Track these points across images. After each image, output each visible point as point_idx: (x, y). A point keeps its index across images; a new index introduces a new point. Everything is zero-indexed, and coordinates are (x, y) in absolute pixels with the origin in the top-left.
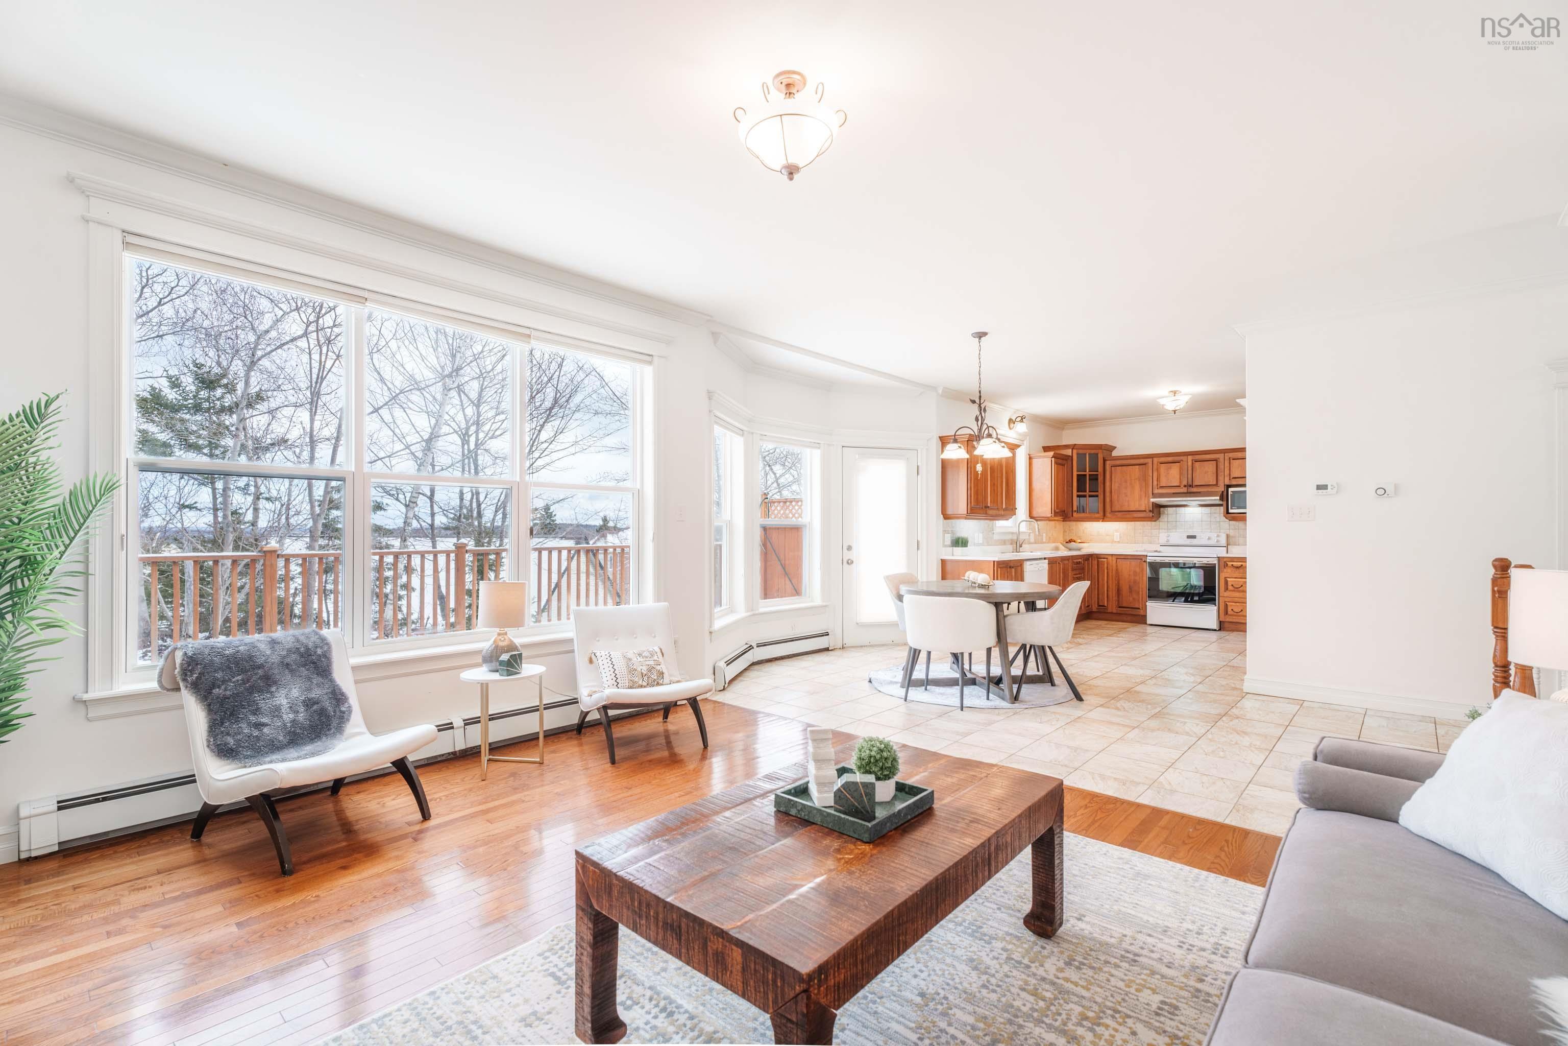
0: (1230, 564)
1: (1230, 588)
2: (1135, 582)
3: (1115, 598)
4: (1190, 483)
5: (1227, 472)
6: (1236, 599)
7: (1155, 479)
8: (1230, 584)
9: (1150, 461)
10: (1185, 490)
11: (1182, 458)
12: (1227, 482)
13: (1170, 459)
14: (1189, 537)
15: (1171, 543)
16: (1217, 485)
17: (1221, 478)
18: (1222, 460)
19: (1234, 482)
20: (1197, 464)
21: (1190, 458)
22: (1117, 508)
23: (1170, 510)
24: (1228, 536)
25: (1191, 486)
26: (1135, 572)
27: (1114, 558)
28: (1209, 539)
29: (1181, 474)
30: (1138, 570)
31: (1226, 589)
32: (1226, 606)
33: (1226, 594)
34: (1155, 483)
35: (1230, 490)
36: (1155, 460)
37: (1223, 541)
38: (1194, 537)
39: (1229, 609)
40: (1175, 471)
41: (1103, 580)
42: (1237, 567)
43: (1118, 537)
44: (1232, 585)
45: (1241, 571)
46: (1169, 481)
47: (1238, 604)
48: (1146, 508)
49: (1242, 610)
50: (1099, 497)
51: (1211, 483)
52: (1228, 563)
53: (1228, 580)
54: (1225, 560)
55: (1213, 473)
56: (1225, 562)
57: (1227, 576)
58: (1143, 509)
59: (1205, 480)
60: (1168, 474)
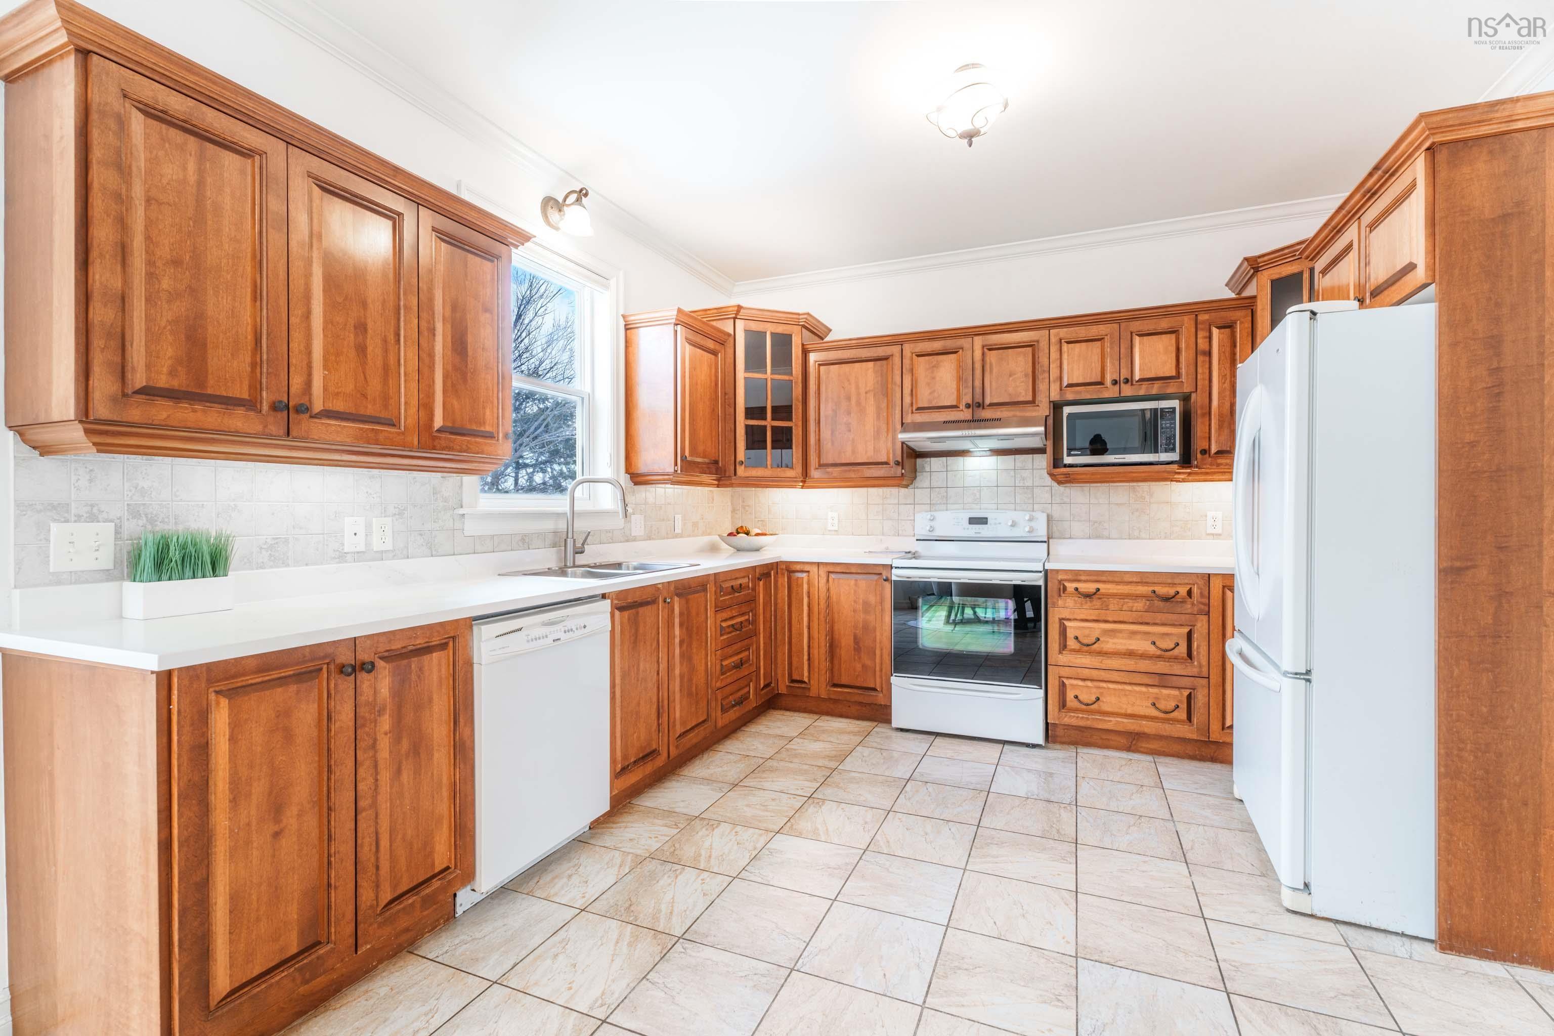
0: (1070, 586)
1: (1072, 643)
2: (866, 627)
3: (825, 665)
4: (978, 398)
5: (1054, 373)
6: (1086, 673)
7: (907, 391)
8: (1070, 634)
9: (896, 350)
10: (966, 414)
11: (965, 342)
12: (1055, 396)
13: (937, 345)
14: (973, 521)
15: (939, 533)
16: (1033, 402)
17: (1042, 386)
18: (1044, 344)
19: (1070, 396)
20: (992, 356)
21: (978, 341)
22: (828, 458)
23: (936, 463)
24: (1049, 519)
25: (980, 405)
26: (866, 604)
27: (823, 572)
28: (1014, 525)
29: (960, 379)
30: (872, 599)
31: (1063, 647)
32: (1063, 687)
33: (1064, 658)
34: (907, 399)
35: (1067, 410)
36: (907, 348)
37: (1042, 533)
38: (983, 521)
39: (1070, 695)
40: (947, 369)
41: (800, 621)
42: (1088, 596)
43: (836, 521)
44: (1076, 638)
45: (1097, 603)
46: (936, 394)
47: (1089, 684)
48: (888, 457)
49: (1098, 699)
50: (794, 431)
51: (1021, 399)
52: (1067, 584)
53: (1067, 623)
54: (1060, 577)
55: (1026, 375)
56: (1060, 582)
57: (1065, 614)
58: (884, 459)
59: (1011, 390)
60: (934, 378)
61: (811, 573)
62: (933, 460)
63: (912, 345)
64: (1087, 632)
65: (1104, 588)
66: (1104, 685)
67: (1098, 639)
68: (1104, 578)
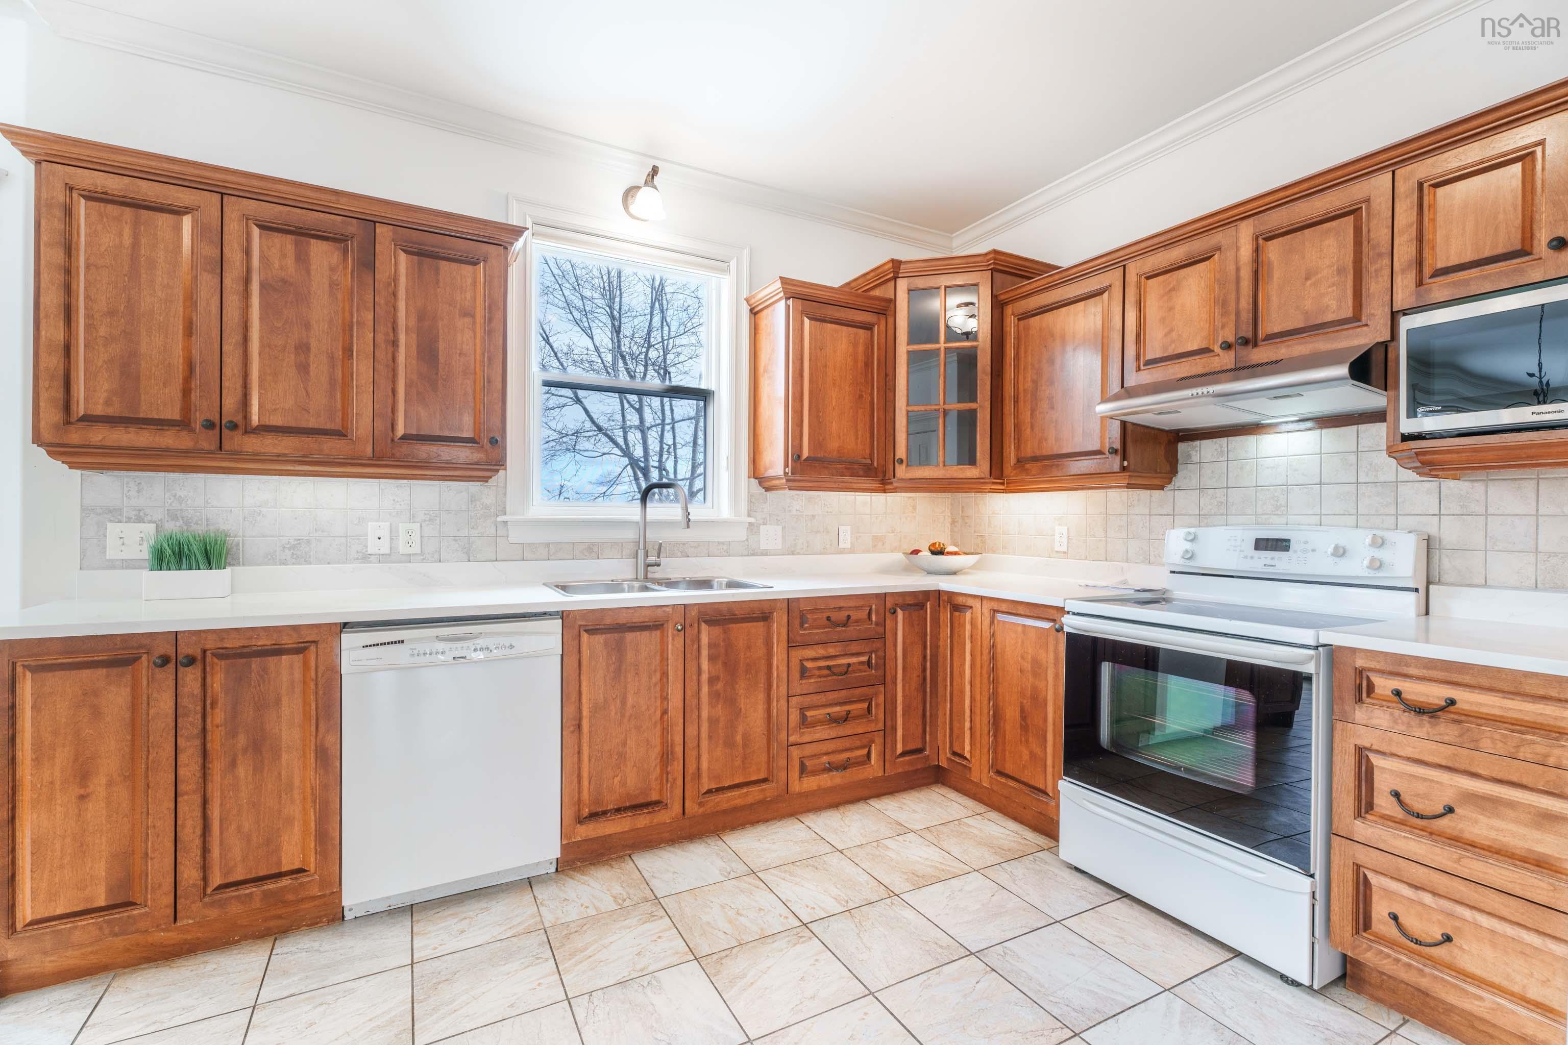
0: (1384, 685)
1: (1384, 802)
2: (1035, 697)
3: (988, 739)
4: (1247, 330)
5: (1405, 250)
6: (1422, 874)
7: (1131, 337)
8: (1383, 783)
9: (1115, 276)
10: (1227, 359)
11: (1219, 238)
12: (1404, 299)
13: (1177, 253)
14: (1262, 544)
15: (1202, 563)
16: (1356, 318)
17: (1376, 287)
18: (1382, 203)
19: (1435, 293)
20: (1273, 250)
21: (1246, 232)
22: (1029, 450)
23: (1207, 449)
24: (1430, 545)
25: (1249, 342)
26: (1036, 664)
27: (986, 609)
28: (1341, 552)
29: (1215, 300)
30: (1043, 656)
32: (1365, 887)
33: (1363, 829)
34: (1131, 350)
35: (1405, 324)
36: (1131, 269)
37: (1410, 572)
38: (1280, 545)
39: (1381, 909)
40: (1193, 290)
41: (962, 674)
42: (1421, 710)
43: (1065, 540)
44: (1396, 795)
45: (1446, 730)
46: (1174, 335)
47: (1427, 898)
48: (1102, 443)
49: (1448, 939)
50: (978, 415)
51: (1330, 317)
52: (1377, 680)
53: (1376, 760)
54: (1360, 663)
55: (1340, 271)
56: (1360, 672)
57: (1367, 739)
58: (1096, 447)
59: (1308, 304)
60: (1171, 309)
61: (974, 609)
62: (1206, 443)
63: (1139, 263)
64: (1421, 788)
65: (1467, 699)
66: (1467, 913)
67: (1450, 810)
68: (1467, 679)
